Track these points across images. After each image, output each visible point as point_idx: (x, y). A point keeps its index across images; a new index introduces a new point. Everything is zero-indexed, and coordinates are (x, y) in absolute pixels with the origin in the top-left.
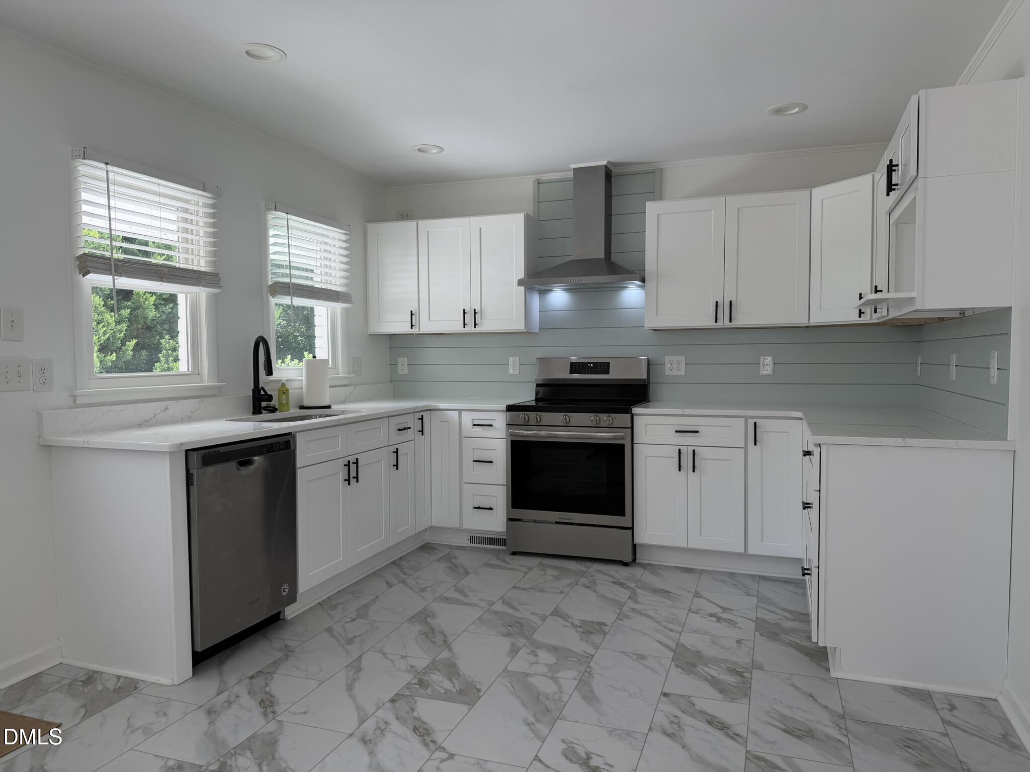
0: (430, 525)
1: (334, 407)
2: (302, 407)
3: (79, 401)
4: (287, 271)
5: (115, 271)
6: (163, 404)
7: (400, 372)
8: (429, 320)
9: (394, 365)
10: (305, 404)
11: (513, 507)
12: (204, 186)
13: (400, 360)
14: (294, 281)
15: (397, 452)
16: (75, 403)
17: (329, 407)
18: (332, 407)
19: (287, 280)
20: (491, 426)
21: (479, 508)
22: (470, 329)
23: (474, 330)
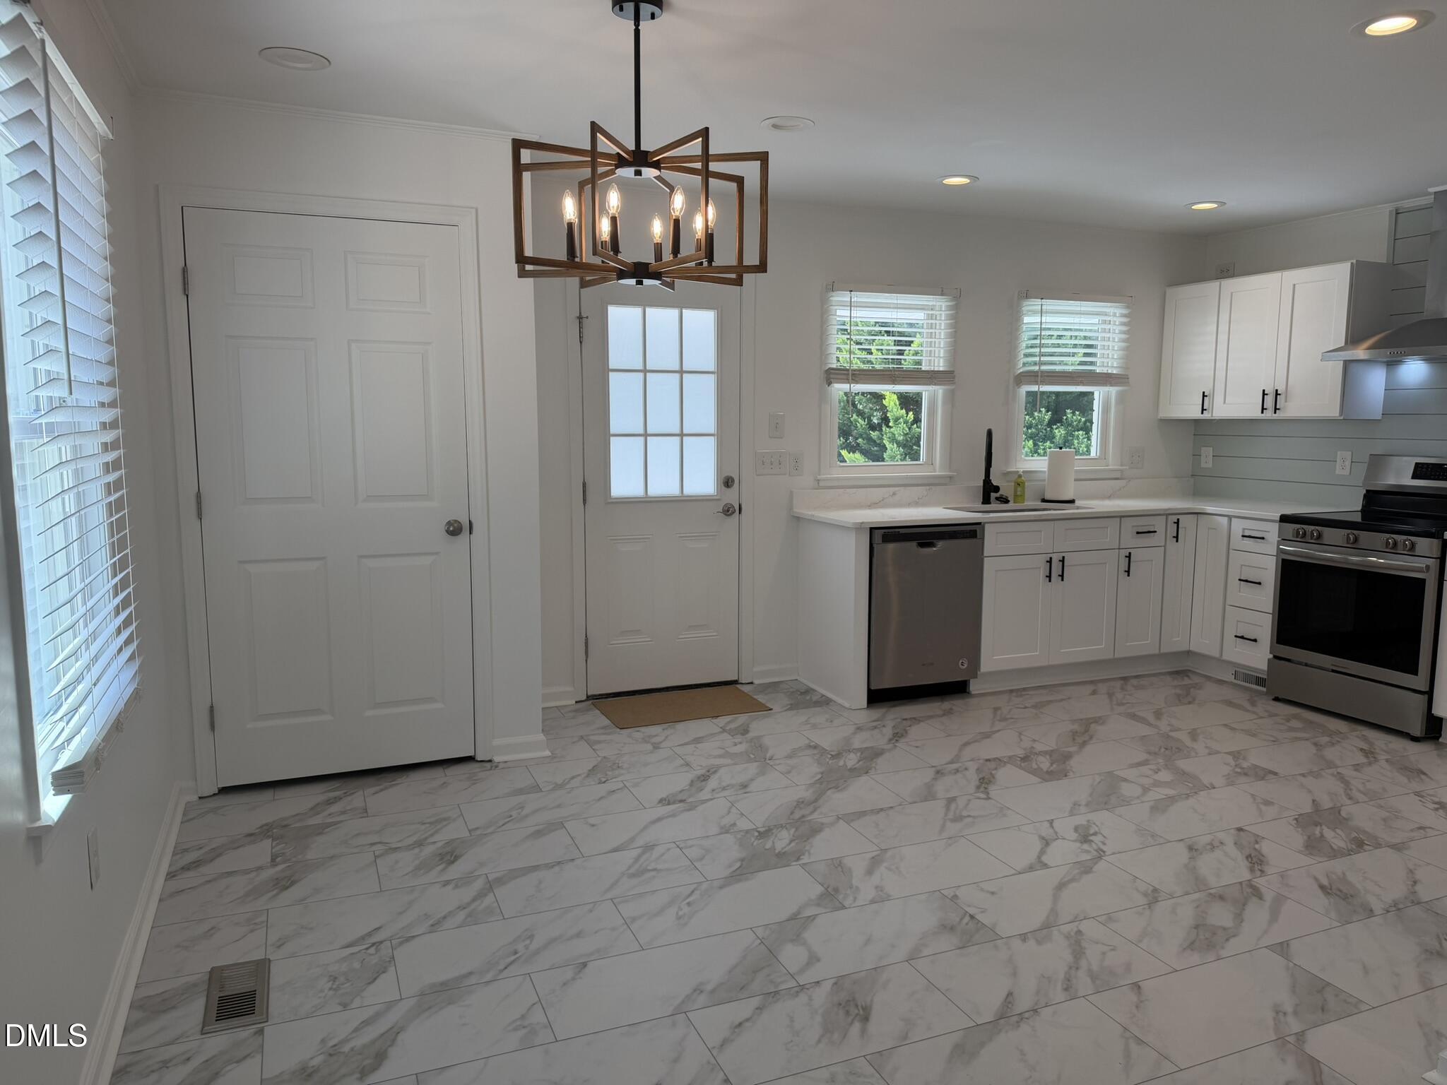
0: (1188, 649)
1: (1078, 503)
2: (1044, 501)
3: (822, 484)
4: (1037, 359)
5: (852, 379)
6: (892, 489)
7: (1203, 465)
8: (1225, 402)
9: (1197, 455)
10: (1048, 497)
11: (1279, 642)
12: (942, 291)
13: (1203, 449)
14: (1044, 368)
15: (1129, 557)
16: (818, 485)
17: (1072, 502)
18: (1076, 502)
19: (1036, 368)
20: (1263, 538)
21: (1242, 637)
22: (1269, 414)
23: (1275, 416)
